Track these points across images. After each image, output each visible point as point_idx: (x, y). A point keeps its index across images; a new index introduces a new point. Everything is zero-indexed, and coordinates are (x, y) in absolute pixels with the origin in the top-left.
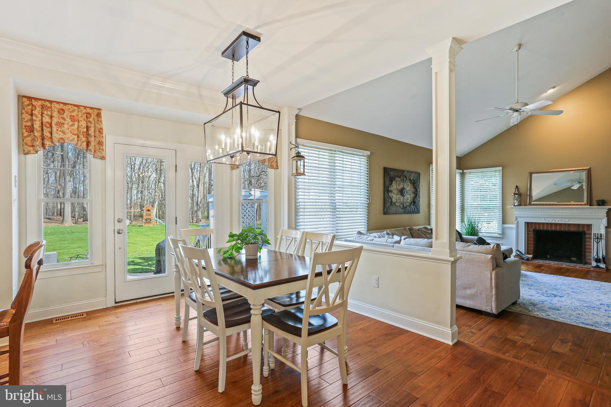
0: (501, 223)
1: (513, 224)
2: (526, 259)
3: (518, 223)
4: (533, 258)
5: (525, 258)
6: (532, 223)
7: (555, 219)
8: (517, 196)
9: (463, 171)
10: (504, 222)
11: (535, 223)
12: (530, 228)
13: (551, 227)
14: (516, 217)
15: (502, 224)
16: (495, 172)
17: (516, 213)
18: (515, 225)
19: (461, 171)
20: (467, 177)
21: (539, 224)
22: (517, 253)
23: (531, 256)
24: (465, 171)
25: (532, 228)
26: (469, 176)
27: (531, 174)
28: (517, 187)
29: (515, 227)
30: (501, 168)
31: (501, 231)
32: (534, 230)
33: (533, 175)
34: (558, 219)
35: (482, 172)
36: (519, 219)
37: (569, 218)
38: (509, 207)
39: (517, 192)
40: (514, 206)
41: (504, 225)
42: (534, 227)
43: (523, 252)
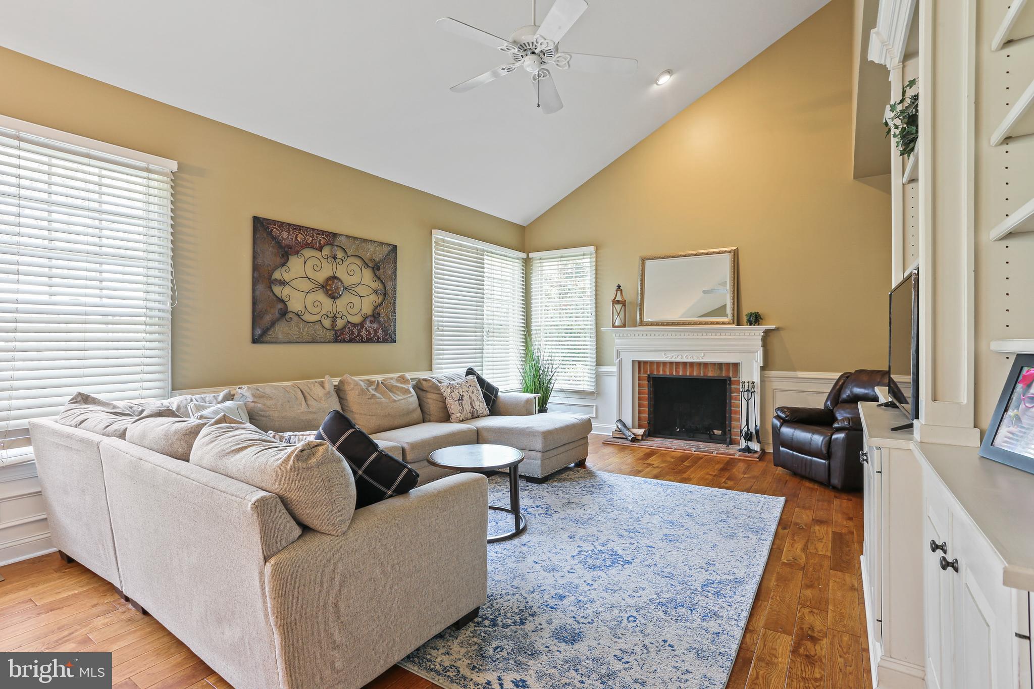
0: (595, 364)
1: (612, 365)
2: (630, 438)
3: (620, 362)
4: (645, 436)
5: (630, 436)
6: (645, 363)
7: (682, 354)
8: (618, 307)
9: (528, 256)
10: (599, 362)
11: (652, 363)
12: (644, 374)
13: (676, 371)
14: (618, 350)
15: (597, 365)
16: (582, 257)
17: (617, 341)
18: (615, 368)
19: (524, 255)
20: (536, 266)
21: (658, 363)
22: (618, 427)
23: (641, 432)
24: (531, 255)
25: (645, 372)
26: (539, 265)
27: (643, 260)
28: (619, 287)
29: (615, 370)
30: (591, 249)
31: (594, 380)
32: (649, 377)
33: (648, 263)
34: (687, 354)
35: (561, 257)
36: (622, 355)
37: (705, 351)
38: (607, 329)
39: (619, 298)
40: (614, 326)
41: (600, 369)
42: (649, 371)
43: (629, 422)
